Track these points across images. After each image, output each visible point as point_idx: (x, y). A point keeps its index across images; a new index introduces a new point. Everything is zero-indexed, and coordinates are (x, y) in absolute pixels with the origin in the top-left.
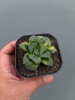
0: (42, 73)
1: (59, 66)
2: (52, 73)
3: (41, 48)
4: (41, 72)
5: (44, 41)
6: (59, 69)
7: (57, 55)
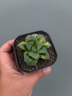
0: (42, 67)
1: (55, 58)
2: (50, 65)
3: (38, 45)
4: (40, 66)
5: (39, 38)
6: (55, 61)
7: (52, 48)
